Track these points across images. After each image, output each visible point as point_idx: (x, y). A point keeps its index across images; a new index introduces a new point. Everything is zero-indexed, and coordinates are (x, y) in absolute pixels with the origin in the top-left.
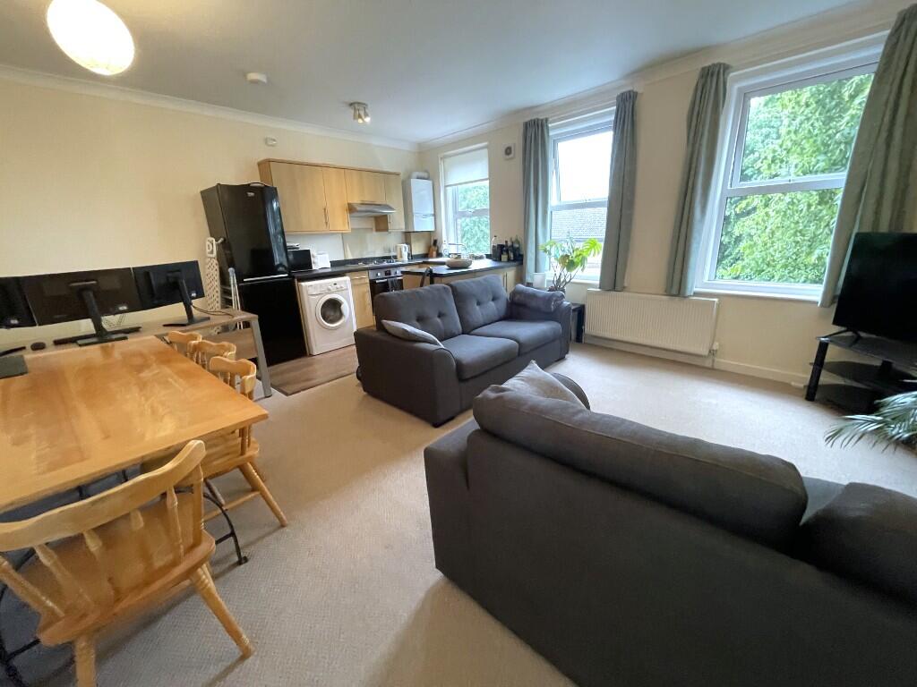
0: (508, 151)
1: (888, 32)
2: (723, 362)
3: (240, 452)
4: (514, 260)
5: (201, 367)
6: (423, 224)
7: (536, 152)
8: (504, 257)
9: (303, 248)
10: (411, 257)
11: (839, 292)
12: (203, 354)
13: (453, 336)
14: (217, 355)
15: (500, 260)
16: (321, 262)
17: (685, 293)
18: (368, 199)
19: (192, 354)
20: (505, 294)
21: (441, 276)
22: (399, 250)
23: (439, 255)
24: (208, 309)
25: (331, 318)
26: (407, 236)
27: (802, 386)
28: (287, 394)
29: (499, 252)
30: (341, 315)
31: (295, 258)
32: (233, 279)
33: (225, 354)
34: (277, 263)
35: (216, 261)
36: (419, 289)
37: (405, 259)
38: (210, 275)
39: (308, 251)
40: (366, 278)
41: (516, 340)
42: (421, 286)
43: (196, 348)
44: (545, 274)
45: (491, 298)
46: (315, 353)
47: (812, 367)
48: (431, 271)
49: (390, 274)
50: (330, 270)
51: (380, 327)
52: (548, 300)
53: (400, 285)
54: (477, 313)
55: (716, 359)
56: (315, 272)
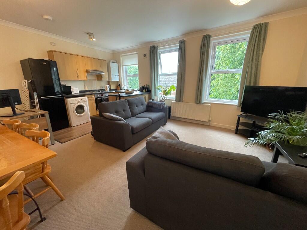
0: (145, 55)
1: (251, 31)
2: (212, 124)
3: (42, 171)
4: (148, 92)
5: (20, 135)
6: (115, 78)
7: (154, 57)
8: (144, 91)
9: (68, 85)
10: (110, 90)
11: (242, 102)
12: (21, 129)
13: (129, 118)
14: (29, 129)
15: (143, 91)
16: (75, 91)
17: (201, 103)
18: (94, 68)
19: (16, 129)
20: (146, 103)
21: (123, 96)
22: (106, 87)
23: (121, 89)
24: (23, 109)
25: (79, 112)
26: (109, 83)
27: (234, 130)
28: (62, 143)
29: (142, 89)
30: (84, 111)
31: (64, 89)
32: (36, 97)
33: (33, 129)
34: (56, 91)
35: (27, 90)
36: (116, 101)
37: (109, 91)
38: (24, 95)
39: (70, 87)
40: (93, 97)
41: (151, 119)
42: (116, 100)
43: (18, 126)
44: (158, 96)
45: (141, 104)
46: (73, 126)
47: (236, 124)
48: (120, 95)
49: (103, 96)
50: (79, 94)
51: (101, 115)
52: (160, 105)
53: (107, 100)
54: (137, 110)
55: (211, 123)
56: (73, 95)
